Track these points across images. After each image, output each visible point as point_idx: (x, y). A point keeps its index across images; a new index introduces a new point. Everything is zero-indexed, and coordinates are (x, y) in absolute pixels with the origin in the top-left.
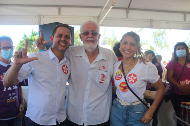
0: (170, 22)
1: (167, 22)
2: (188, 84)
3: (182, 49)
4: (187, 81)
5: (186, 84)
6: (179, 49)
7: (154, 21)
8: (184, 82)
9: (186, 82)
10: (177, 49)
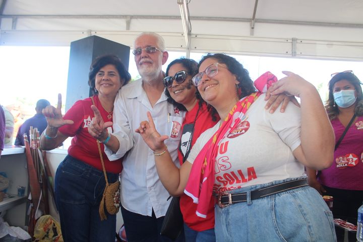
0: (334, 43)
1: (327, 44)
2: (354, 164)
3: (346, 88)
4: (351, 156)
5: (347, 163)
6: (338, 90)
7: (299, 41)
8: (345, 158)
9: (348, 160)
10: (334, 90)
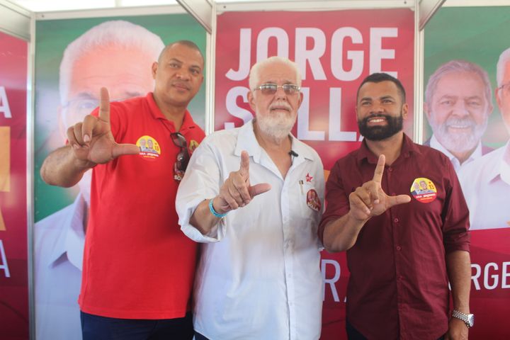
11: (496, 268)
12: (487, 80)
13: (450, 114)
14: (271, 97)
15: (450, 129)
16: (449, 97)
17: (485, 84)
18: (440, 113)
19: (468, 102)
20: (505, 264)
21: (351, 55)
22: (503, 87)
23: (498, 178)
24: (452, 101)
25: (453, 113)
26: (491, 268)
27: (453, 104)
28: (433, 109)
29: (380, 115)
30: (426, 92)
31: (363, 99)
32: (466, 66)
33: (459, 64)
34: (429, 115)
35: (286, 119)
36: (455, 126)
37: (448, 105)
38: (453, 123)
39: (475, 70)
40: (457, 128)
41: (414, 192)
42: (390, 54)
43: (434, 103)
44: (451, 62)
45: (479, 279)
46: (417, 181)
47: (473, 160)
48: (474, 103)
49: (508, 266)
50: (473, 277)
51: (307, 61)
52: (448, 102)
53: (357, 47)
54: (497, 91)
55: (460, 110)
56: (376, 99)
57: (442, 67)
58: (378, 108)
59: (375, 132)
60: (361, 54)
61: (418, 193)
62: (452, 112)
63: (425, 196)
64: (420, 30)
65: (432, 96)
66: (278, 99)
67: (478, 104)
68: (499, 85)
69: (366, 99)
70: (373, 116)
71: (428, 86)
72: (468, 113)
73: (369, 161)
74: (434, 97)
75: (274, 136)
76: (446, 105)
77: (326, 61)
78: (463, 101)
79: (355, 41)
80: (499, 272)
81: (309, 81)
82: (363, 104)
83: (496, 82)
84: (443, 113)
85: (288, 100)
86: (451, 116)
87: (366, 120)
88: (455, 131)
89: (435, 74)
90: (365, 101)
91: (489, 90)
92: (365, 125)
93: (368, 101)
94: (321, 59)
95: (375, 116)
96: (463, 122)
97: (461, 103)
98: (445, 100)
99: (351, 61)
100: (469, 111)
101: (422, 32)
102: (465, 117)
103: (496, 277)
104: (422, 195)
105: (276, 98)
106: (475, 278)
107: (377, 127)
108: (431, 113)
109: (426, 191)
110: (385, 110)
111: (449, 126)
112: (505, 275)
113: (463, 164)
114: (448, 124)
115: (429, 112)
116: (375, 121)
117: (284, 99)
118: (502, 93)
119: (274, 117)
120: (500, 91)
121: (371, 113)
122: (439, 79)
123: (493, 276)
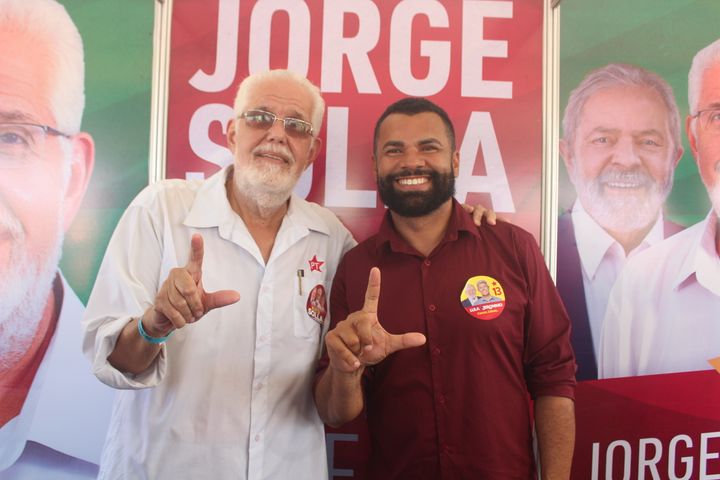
11: (689, 444)
12: (673, 102)
13: (608, 160)
14: (260, 133)
15: (606, 189)
16: (605, 131)
17: (668, 107)
18: (588, 160)
19: (639, 141)
20: (705, 437)
21: (427, 48)
22: (699, 113)
23: (692, 278)
24: (609, 138)
25: (614, 161)
26: (681, 444)
27: (613, 142)
28: (578, 151)
29: (418, 173)
30: (564, 122)
31: (389, 144)
32: (636, 74)
33: (623, 71)
34: (570, 163)
35: (279, 177)
36: (617, 184)
37: (605, 144)
38: (612, 177)
39: (649, 82)
40: (620, 187)
41: (467, 301)
42: (500, 49)
43: (579, 142)
44: (607, 68)
45: (658, 465)
46: (473, 282)
47: (649, 246)
48: (649, 143)
49: (710, 440)
50: (649, 463)
51: (345, 57)
52: (604, 140)
53: (438, 34)
54: (689, 121)
55: (626, 155)
56: (411, 143)
57: (591, 77)
58: (416, 160)
59: (411, 202)
60: (445, 47)
61: (473, 303)
62: (611, 158)
63: (485, 308)
64: (553, 8)
65: (576, 127)
66: (272, 140)
67: (657, 145)
68: (693, 110)
69: (395, 144)
70: (407, 173)
71: (567, 109)
72: (638, 161)
73: (393, 248)
74: (579, 130)
75: (256, 201)
76: (600, 145)
77: (380, 57)
78: (630, 139)
79: (434, 23)
80: (695, 452)
81: (348, 95)
82: (389, 152)
83: (688, 107)
84: (596, 159)
85: (288, 144)
86: (609, 166)
87: (392, 178)
88: (616, 192)
89: (580, 89)
90: (391, 148)
91: (676, 120)
92: (392, 188)
93: (399, 148)
94: (371, 55)
95: (410, 174)
96: (630, 176)
97: (626, 141)
98: (599, 135)
99: (427, 60)
100: (641, 158)
101: (557, 11)
102: (634, 168)
103: (689, 461)
104: (481, 306)
105: (269, 138)
106: (652, 464)
107: (415, 194)
108: (573, 160)
109: (488, 299)
110: (427, 163)
111: (606, 184)
112: (705, 456)
113: (631, 253)
114: (604, 180)
115: (570, 157)
116: (409, 182)
117: (281, 142)
118: (698, 125)
119: (260, 168)
120: (694, 123)
121: (403, 168)
122: (588, 97)
123: (684, 460)
